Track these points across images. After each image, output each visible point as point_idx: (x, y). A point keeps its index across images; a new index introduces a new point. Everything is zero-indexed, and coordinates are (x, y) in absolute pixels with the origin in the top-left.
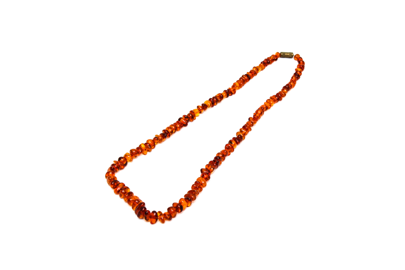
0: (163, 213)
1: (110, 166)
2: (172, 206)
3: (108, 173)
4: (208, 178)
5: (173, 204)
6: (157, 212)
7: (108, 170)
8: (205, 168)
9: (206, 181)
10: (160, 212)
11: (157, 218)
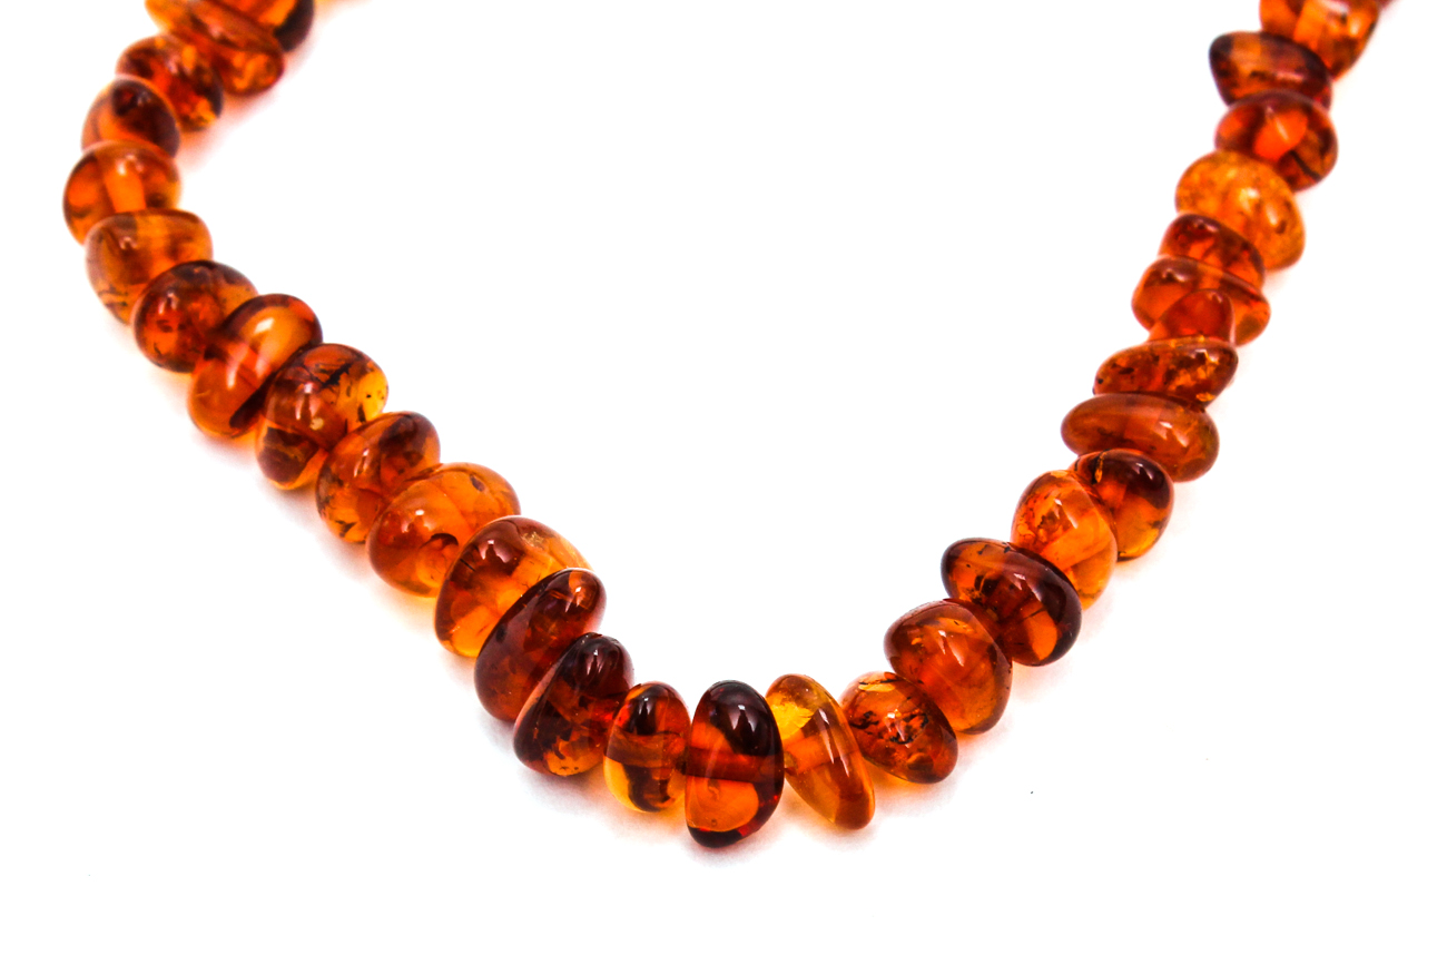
0: (837, 688)
1: (107, 75)
2: (937, 593)
3: (91, 168)
4: (1307, 154)
5: (953, 561)
6: (763, 691)
7: (93, 131)
8: (1253, 25)
9: (1295, 184)
10: (794, 688)
11: (767, 767)
